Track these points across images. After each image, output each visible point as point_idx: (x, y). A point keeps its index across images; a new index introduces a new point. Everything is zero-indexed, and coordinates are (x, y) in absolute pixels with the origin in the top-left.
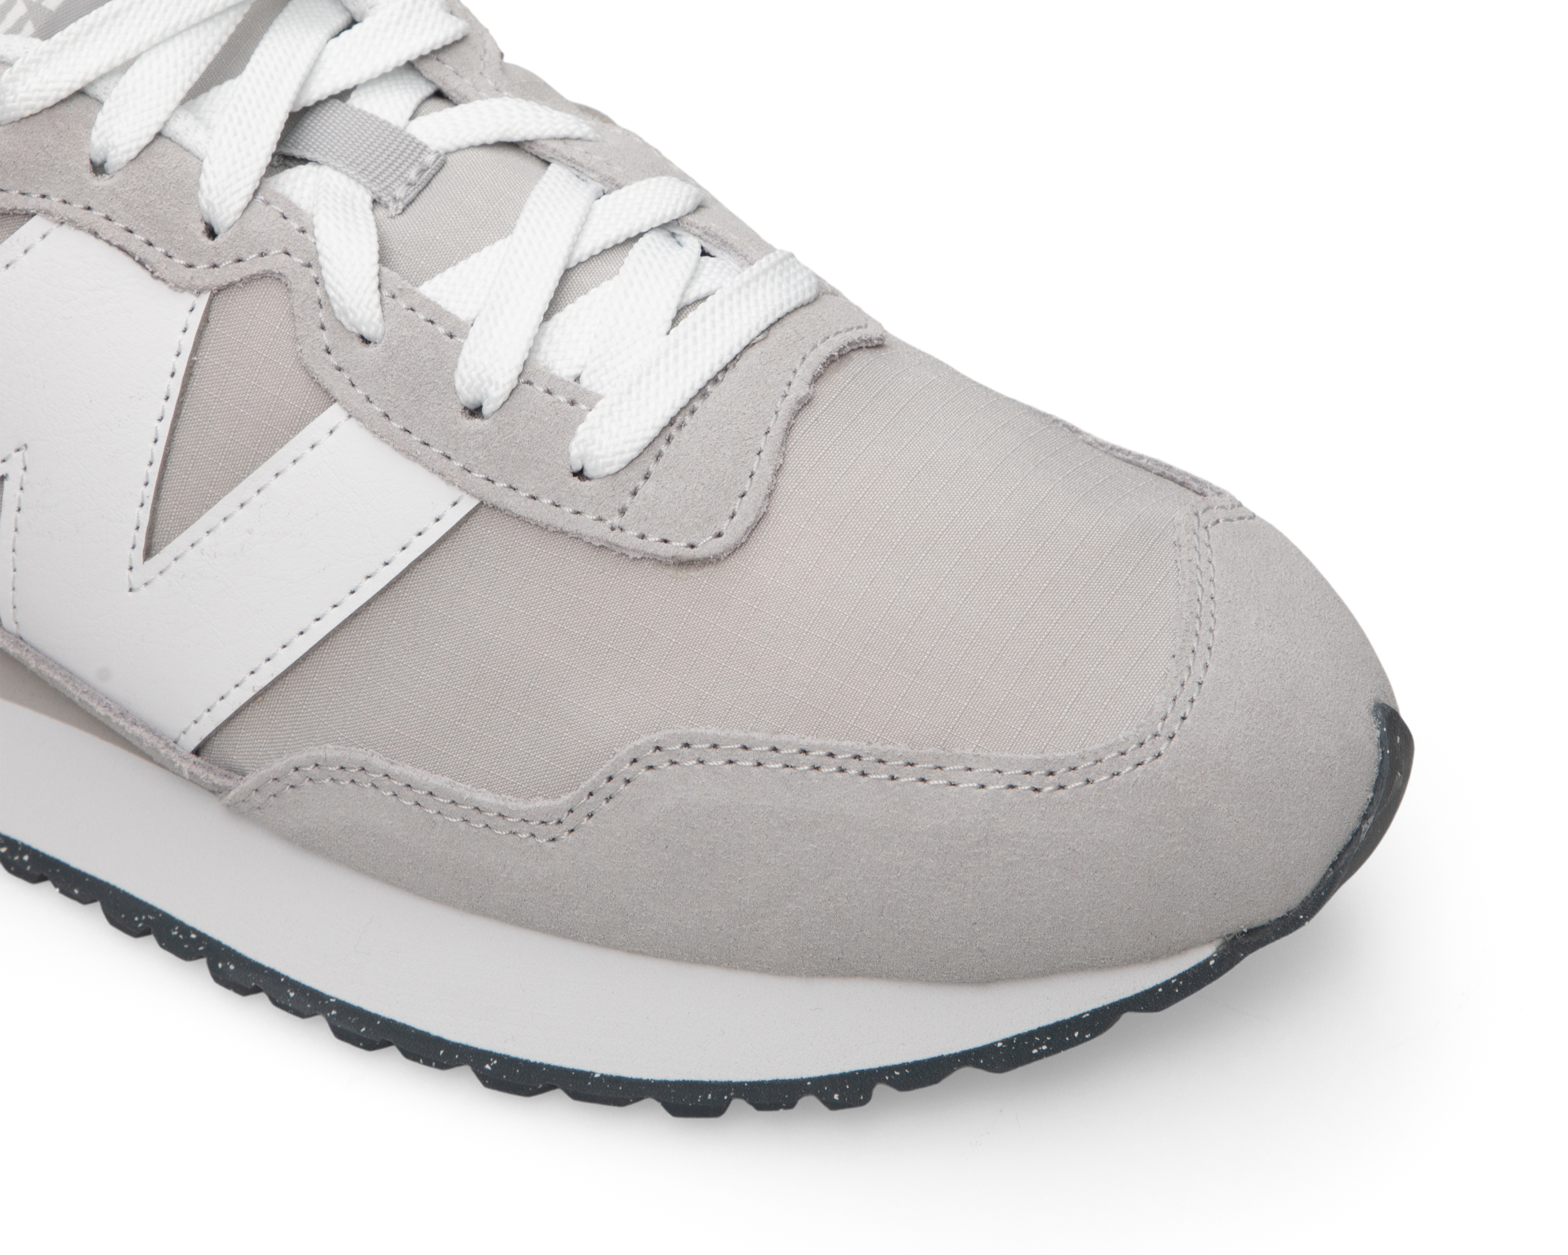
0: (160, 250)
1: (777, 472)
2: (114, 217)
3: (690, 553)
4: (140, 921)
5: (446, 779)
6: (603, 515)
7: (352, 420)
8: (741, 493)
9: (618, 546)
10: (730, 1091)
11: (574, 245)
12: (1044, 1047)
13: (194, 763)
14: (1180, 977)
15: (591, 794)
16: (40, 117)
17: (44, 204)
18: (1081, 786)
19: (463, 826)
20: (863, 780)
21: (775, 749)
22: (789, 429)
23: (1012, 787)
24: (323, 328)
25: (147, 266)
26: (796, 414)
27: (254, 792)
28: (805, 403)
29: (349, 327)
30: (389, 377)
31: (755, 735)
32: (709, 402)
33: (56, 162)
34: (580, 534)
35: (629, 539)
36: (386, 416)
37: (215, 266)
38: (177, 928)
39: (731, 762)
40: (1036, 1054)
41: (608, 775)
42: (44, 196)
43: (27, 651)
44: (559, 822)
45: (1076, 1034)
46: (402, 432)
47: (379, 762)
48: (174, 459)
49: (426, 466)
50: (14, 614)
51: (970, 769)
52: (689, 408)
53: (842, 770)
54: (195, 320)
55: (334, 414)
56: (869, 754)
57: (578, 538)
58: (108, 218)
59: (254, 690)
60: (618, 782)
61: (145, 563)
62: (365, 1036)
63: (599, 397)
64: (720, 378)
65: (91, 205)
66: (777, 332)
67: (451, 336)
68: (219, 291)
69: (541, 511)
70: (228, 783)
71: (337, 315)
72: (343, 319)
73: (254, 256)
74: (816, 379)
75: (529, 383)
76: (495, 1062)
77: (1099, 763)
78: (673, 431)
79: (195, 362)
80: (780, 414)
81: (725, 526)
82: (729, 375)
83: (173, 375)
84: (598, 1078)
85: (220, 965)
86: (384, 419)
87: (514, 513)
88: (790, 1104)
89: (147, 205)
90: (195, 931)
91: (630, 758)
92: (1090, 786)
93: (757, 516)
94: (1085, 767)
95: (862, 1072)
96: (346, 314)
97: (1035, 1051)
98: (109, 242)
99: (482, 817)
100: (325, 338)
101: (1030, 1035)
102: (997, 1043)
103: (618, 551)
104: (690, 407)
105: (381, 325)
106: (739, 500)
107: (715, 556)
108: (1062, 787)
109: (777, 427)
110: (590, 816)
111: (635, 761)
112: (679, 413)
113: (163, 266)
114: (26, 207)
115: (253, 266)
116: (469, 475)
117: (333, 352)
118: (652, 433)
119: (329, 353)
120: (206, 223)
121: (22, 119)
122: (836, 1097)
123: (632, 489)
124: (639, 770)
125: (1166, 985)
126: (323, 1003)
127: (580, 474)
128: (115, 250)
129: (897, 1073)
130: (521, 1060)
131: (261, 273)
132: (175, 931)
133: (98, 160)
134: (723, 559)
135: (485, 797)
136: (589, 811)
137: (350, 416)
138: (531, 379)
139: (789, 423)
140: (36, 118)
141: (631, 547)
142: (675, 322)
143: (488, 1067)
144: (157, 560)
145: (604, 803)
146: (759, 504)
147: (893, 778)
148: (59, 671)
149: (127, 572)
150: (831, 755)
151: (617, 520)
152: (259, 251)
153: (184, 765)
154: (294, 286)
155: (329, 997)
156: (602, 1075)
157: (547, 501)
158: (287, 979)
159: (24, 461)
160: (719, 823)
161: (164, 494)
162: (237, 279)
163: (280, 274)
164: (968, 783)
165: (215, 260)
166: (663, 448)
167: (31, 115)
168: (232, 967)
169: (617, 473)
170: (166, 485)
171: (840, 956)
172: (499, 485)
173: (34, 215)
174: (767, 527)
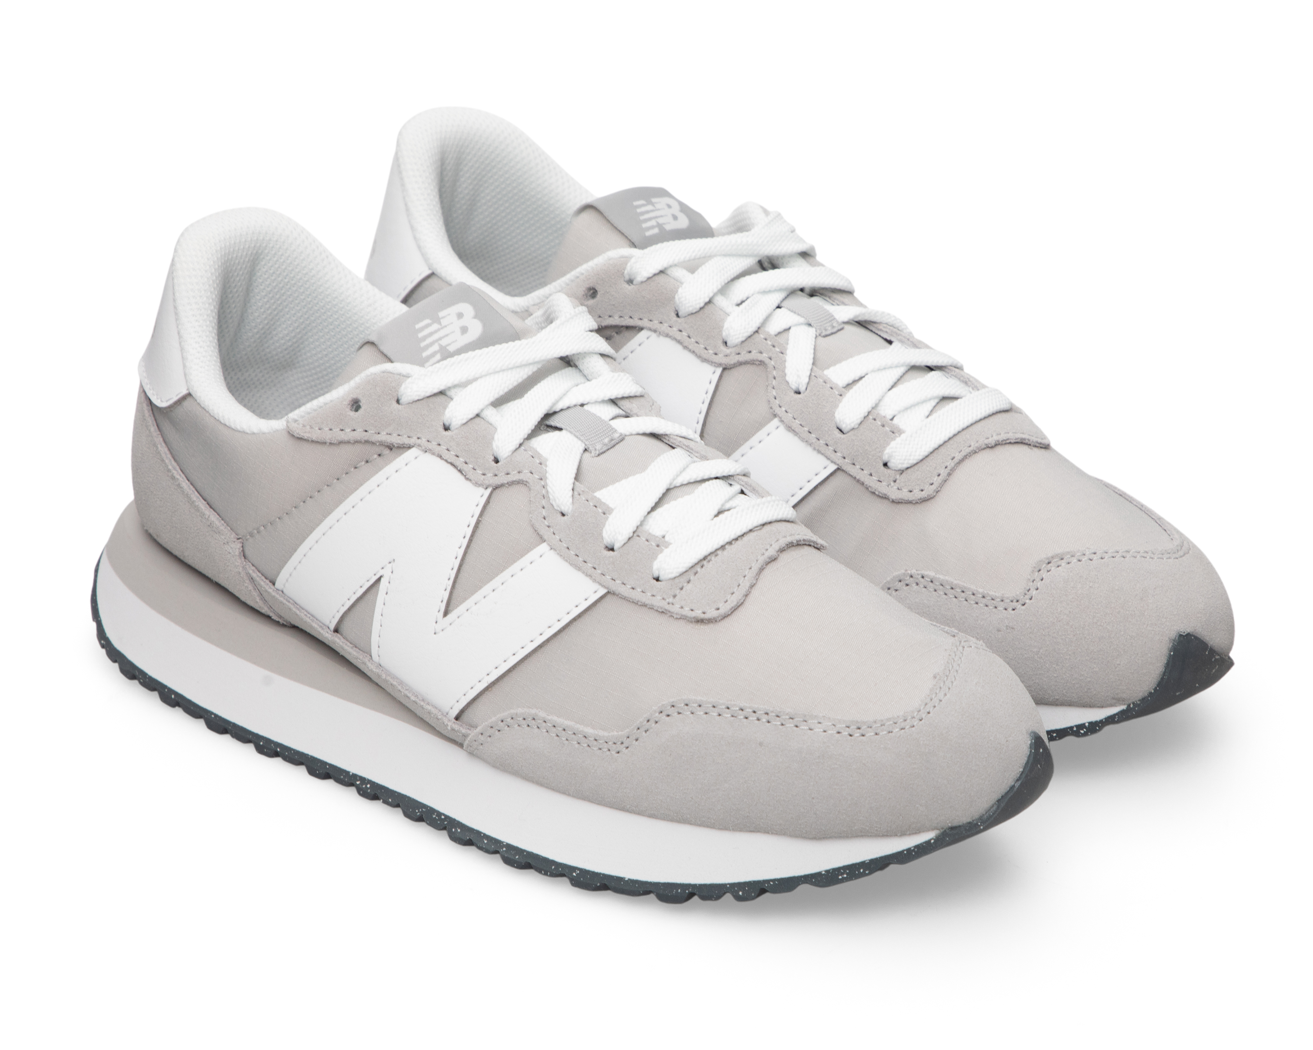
0: (471, 466)
1: (752, 586)
2: (450, 449)
3: (702, 616)
5: (574, 723)
6: (665, 597)
7: (552, 550)
8: (732, 592)
9: (669, 612)
10: (689, 888)
11: (674, 480)
12: (845, 876)
13: (454, 722)
14: (916, 847)
15: (638, 729)
16: (422, 401)
17: (419, 441)
18: (873, 735)
19: (577, 746)
20: (768, 724)
21: (728, 708)
22: (762, 569)
23: (839, 733)
24: (544, 508)
25: (463, 472)
26: (768, 563)
27: (480, 735)
28: (773, 560)
29: (556, 508)
30: (572, 530)
31: (720, 701)
32: (725, 552)
33: (427, 422)
34: (653, 605)
35: (675, 609)
36: (568, 548)
37: (496, 475)
38: (436, 814)
39: (706, 713)
40: (841, 879)
41: (647, 719)
42: (418, 438)
43: (382, 670)
44: (622, 743)
45: (862, 871)
46: (574, 556)
47: (542, 714)
48: (465, 567)
49: (583, 573)
50: (378, 651)
51: (820, 723)
52: (714, 553)
53: (758, 720)
54: (483, 501)
55: (544, 547)
56: (772, 712)
57: (651, 608)
58: (448, 450)
59: (487, 683)
60: (652, 723)
61: (444, 619)
62: (518, 860)
63: (671, 544)
64: (733, 543)
65: (440, 443)
66: (767, 528)
67: (604, 514)
68: (496, 488)
69: (636, 595)
70: (469, 732)
71: (551, 501)
72: (554, 503)
73: (515, 472)
74: (782, 550)
75: (638, 536)
76: (579, 874)
77: (883, 726)
78: (705, 562)
79: (480, 521)
80: (758, 561)
81: (721, 605)
82: (739, 542)
83: (469, 526)
84: (626, 881)
85: (453, 830)
86: (567, 550)
87: (623, 596)
88: (718, 897)
89: (467, 445)
90: (444, 815)
91: (659, 710)
92: (877, 736)
93: (738, 603)
94: (876, 727)
95: (754, 882)
96: (555, 500)
97: (840, 877)
98: (446, 461)
99: (587, 740)
100: (544, 512)
101: (838, 869)
102: (822, 872)
103: (670, 614)
104: (716, 553)
105: (571, 507)
106: (730, 595)
107: (714, 618)
108: (863, 736)
109: (756, 567)
110: (637, 740)
111: (661, 712)
112: (709, 555)
113: (471, 475)
114: (409, 443)
115: (514, 477)
116: (603, 577)
117: (547, 519)
118: (695, 560)
119: (545, 519)
120: (495, 457)
121: (413, 402)
122: (741, 893)
123: (681, 586)
124: (663, 716)
125: (909, 850)
126: (500, 845)
127: (657, 579)
128: (449, 465)
129: (771, 883)
130: (591, 871)
131: (517, 480)
132: (434, 815)
133: (447, 424)
134: (718, 620)
135: (589, 730)
136: (637, 737)
137: (551, 549)
138: (640, 535)
139: (762, 566)
140: (420, 402)
141: (675, 612)
142: (716, 516)
143: (574, 874)
144: (450, 617)
145: (644, 733)
146: (740, 598)
147: (782, 725)
148: (395, 680)
149: (435, 624)
150: (754, 712)
151: (671, 600)
152: (518, 470)
153: (449, 724)
154: (532, 488)
155: (503, 842)
156: (629, 879)
157: (639, 590)
158: (485, 834)
159: (392, 568)
160: (697, 742)
161: (457, 586)
162: (506, 482)
163: (527, 482)
164: (818, 729)
165: (496, 473)
166: (699, 570)
167: (418, 400)
168: (459, 830)
169: (675, 578)
170: (459, 581)
171: (748, 814)
172: (618, 582)
173: (413, 447)
174: (742, 610)
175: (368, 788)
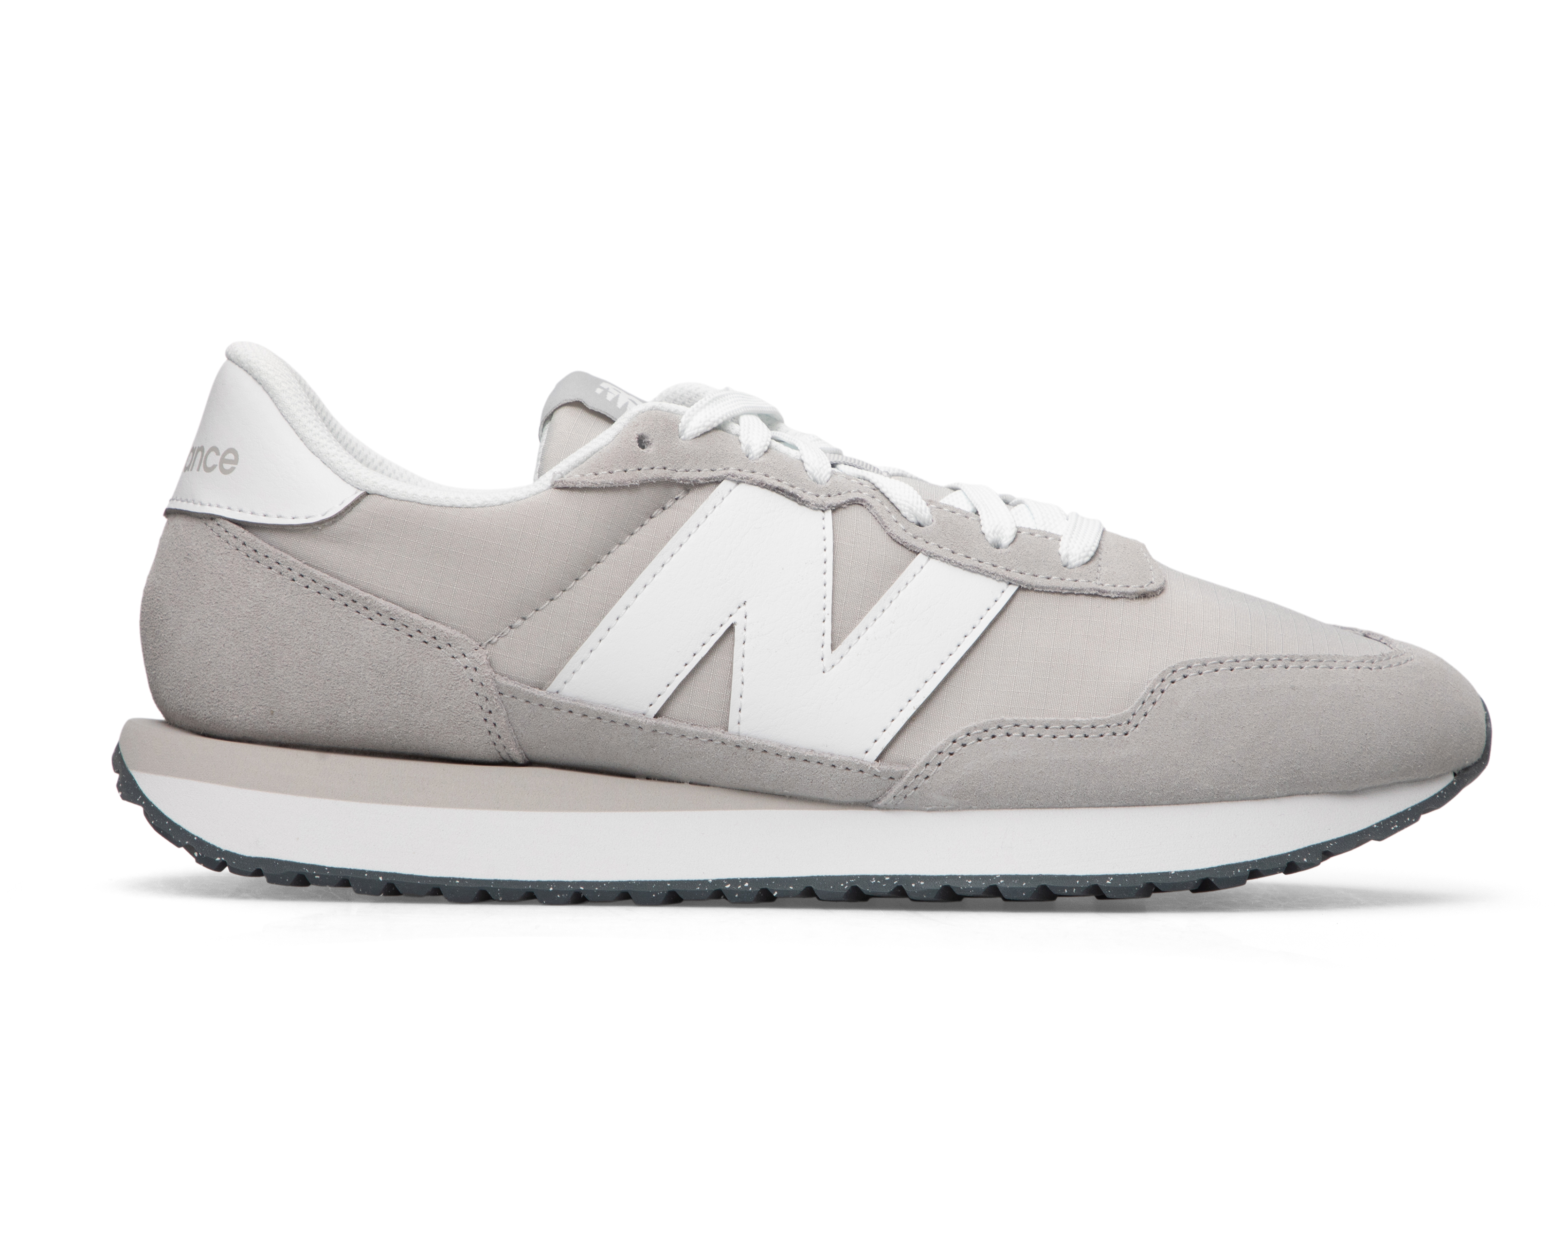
0: (798, 489)
2: (769, 475)
4: (845, 885)
5: (1056, 718)
7: (933, 560)
8: (1151, 569)
9: (1104, 591)
10: (1249, 866)
12: (1396, 826)
13: (877, 766)
14: (1444, 789)
15: (1143, 703)
17: (728, 473)
20: (1286, 671)
21: (1236, 661)
24: (896, 522)
25: (796, 496)
29: (912, 519)
30: (948, 534)
33: (728, 452)
34: (1082, 590)
35: (1108, 589)
36: (952, 551)
37: (829, 496)
38: (874, 879)
39: (1215, 671)
41: (1150, 691)
42: (726, 470)
44: (1129, 722)
46: (965, 558)
47: (1009, 718)
48: (836, 594)
49: (982, 574)
50: (739, 717)
53: (1274, 666)
54: (828, 525)
55: (921, 559)
56: (1285, 657)
57: (1080, 593)
58: (766, 476)
59: (914, 708)
60: (1157, 694)
61: (833, 652)
67: (967, 517)
68: (836, 509)
69: (1055, 584)
71: (904, 515)
76: (1112, 879)
79: (836, 543)
81: (1153, 578)
83: (825, 550)
86: (953, 555)
87: (1040, 588)
89: (784, 469)
91: (1159, 679)
95: (1314, 846)
96: (909, 514)
97: (1393, 828)
98: (769, 488)
99: (1081, 731)
100: (900, 527)
101: (1388, 820)
102: (1373, 825)
103: (1105, 595)
105: (931, 514)
106: (1152, 572)
107: (1156, 591)
110: (1145, 715)
111: (1164, 680)
113: (805, 497)
114: (717, 477)
115: (846, 497)
116: (1010, 572)
117: (909, 530)
119: (906, 531)
120: (815, 481)
121: (696, 437)
122: (1305, 860)
124: (1167, 684)
127: (1067, 566)
131: (853, 499)
133: (748, 453)
136: (1144, 712)
137: (931, 558)
141: (1110, 592)
144: (841, 649)
145: (1152, 706)
147: (1301, 667)
149: (822, 660)
150: (1266, 659)
151: (1098, 581)
154: (873, 504)
156: (1176, 872)
157: (1055, 579)
158: (963, 877)
159: (744, 613)
161: (835, 615)
162: (843, 502)
163: (861, 499)
165: (829, 493)
166: (1100, 556)
169: (1087, 562)
170: (835, 610)
172: (1028, 574)
173: (723, 480)
175: (748, 887)
